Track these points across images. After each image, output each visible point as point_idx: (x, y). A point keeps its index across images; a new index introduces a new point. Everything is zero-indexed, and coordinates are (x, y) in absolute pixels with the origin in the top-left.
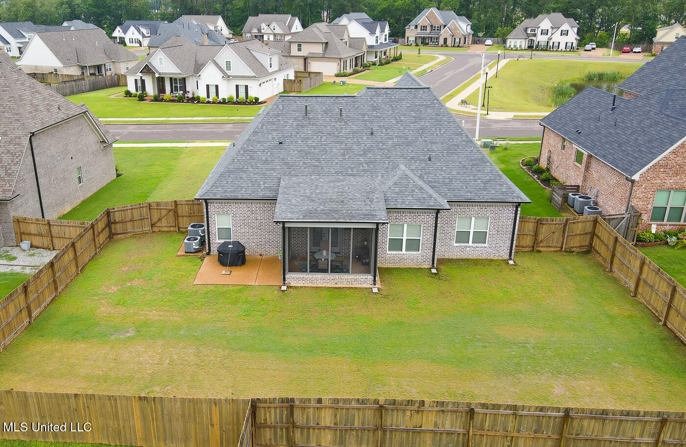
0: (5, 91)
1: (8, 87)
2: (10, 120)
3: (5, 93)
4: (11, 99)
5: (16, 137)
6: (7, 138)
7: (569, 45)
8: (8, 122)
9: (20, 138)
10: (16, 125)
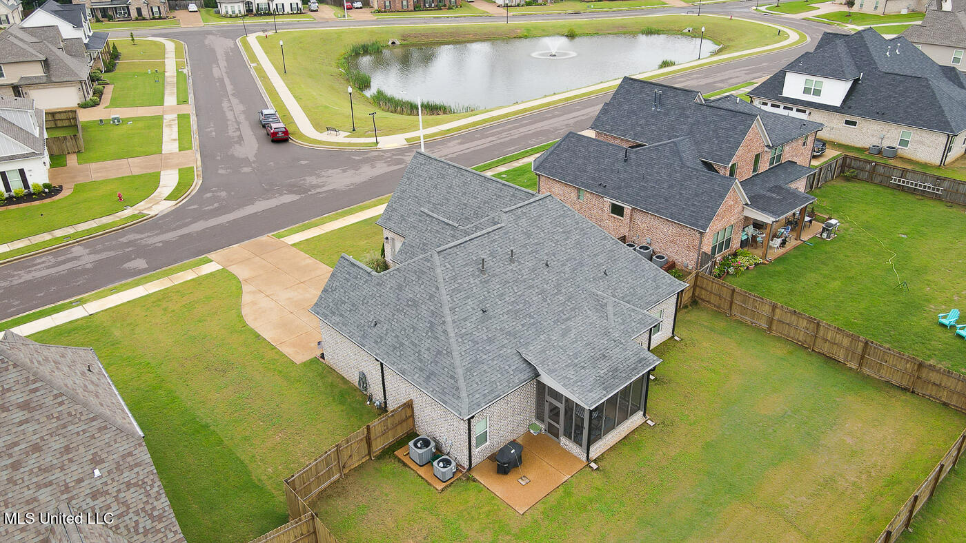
0: (37, 390)
1: (35, 381)
2: (88, 434)
3: (38, 394)
4: (60, 399)
5: (124, 457)
6: (106, 465)
7: (294, 6)
8: (88, 439)
9: (130, 454)
10: (107, 437)
